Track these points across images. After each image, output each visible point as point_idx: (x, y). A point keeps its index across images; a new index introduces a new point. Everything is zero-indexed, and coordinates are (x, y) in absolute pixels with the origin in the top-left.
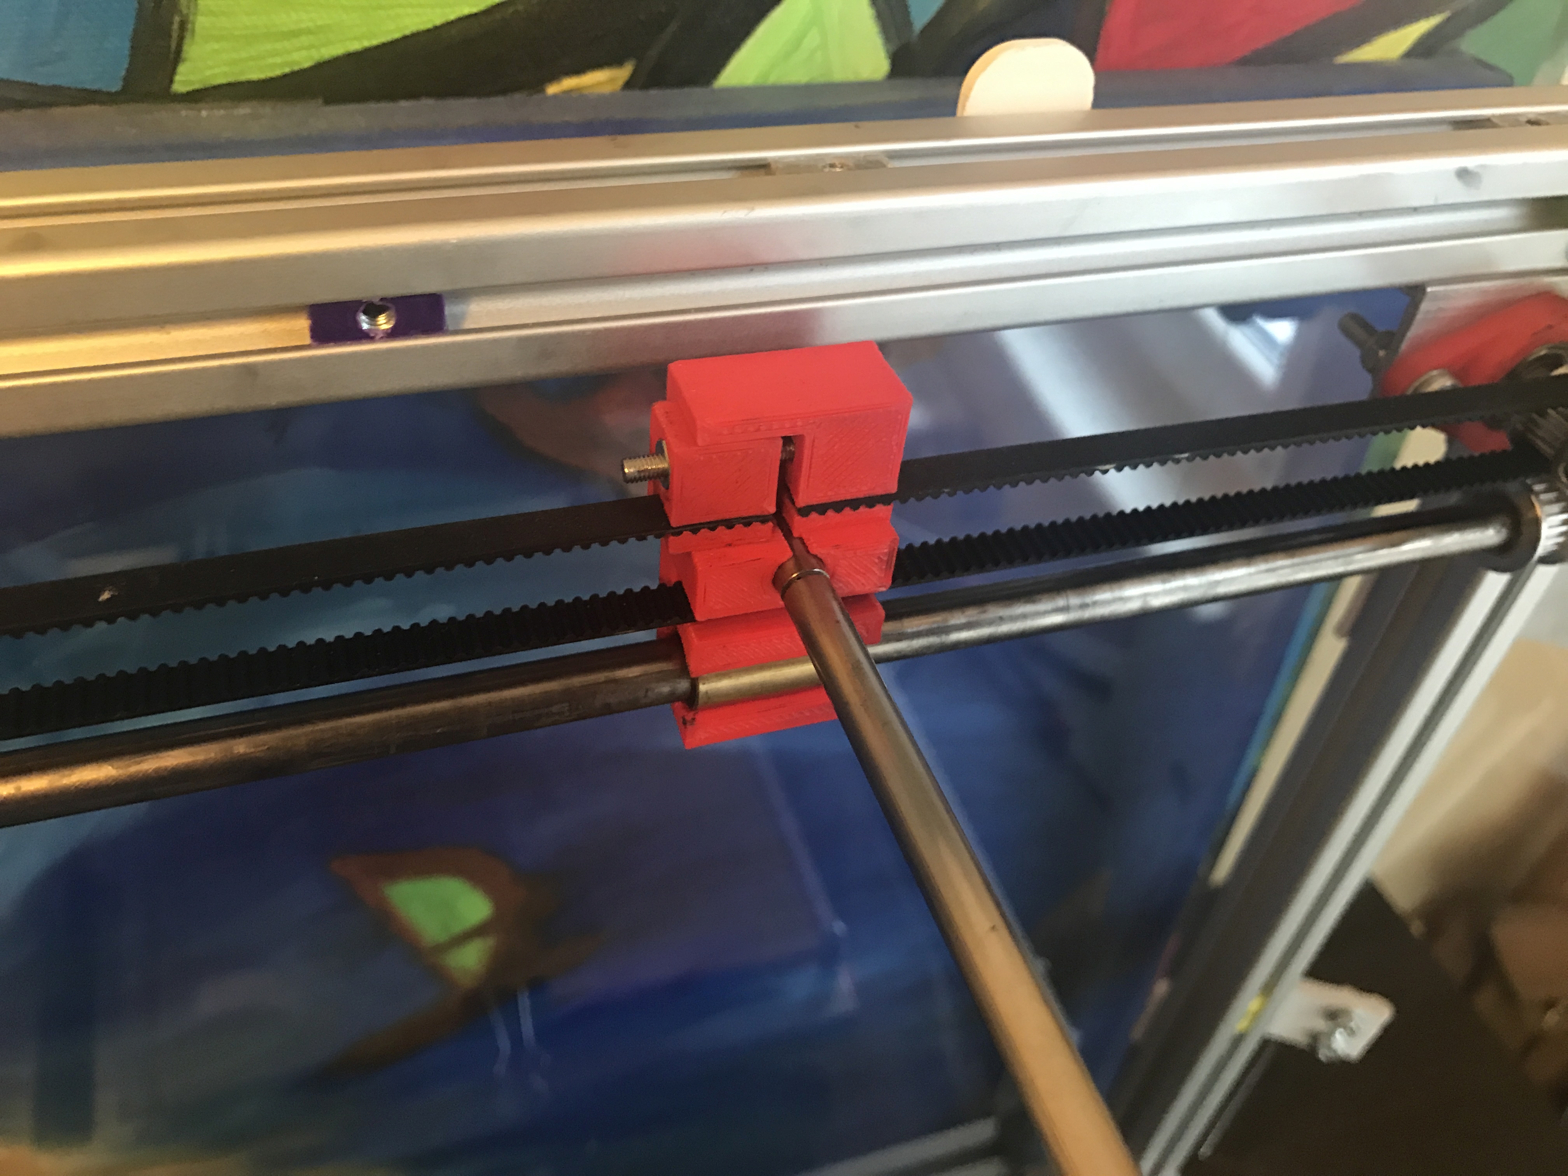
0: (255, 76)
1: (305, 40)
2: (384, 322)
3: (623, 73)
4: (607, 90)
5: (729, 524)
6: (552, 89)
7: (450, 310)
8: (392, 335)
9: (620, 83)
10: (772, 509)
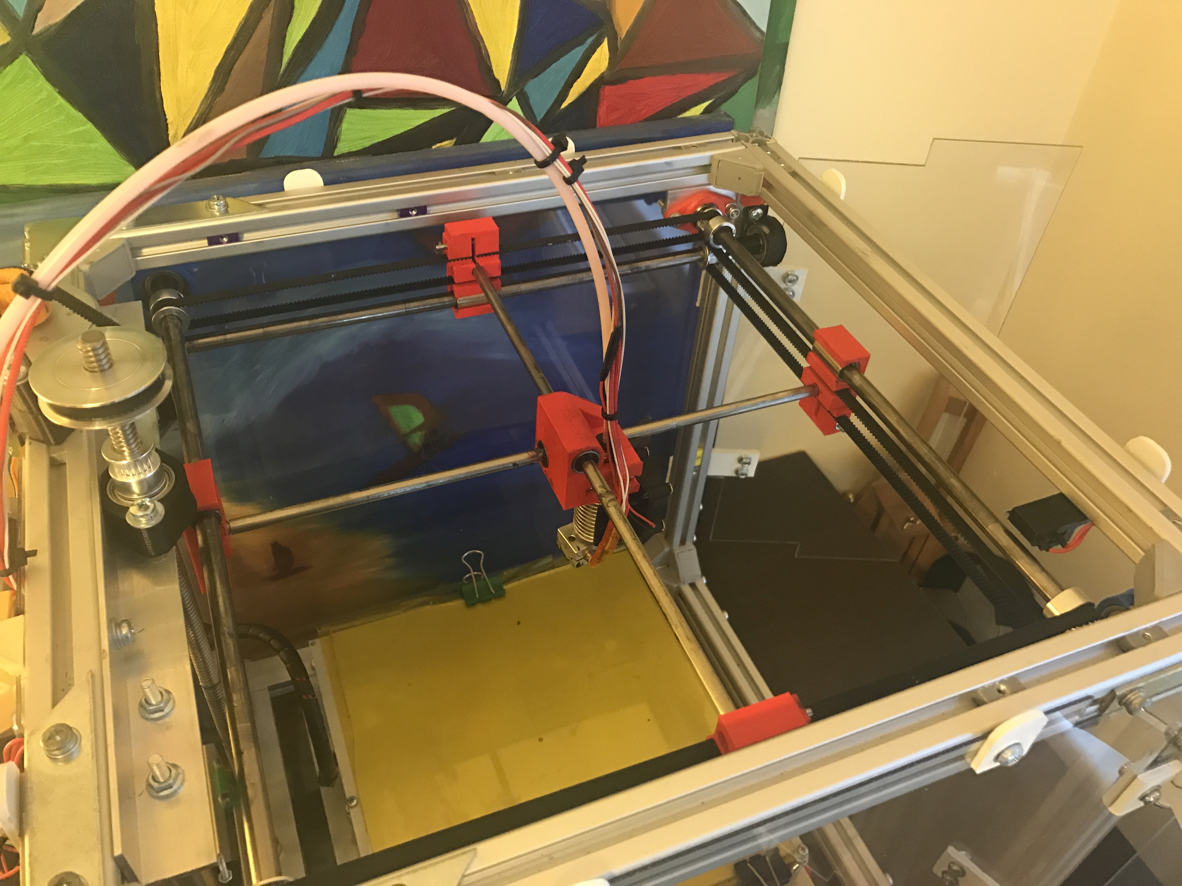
0: (354, 150)
1: (368, 139)
2: (414, 213)
3: (453, 141)
4: (449, 146)
5: (462, 259)
6: (434, 147)
7: (428, 209)
8: (416, 215)
9: (453, 143)
10: (471, 255)
